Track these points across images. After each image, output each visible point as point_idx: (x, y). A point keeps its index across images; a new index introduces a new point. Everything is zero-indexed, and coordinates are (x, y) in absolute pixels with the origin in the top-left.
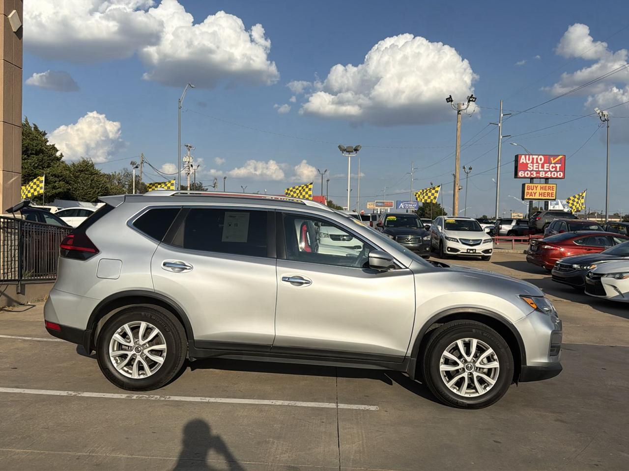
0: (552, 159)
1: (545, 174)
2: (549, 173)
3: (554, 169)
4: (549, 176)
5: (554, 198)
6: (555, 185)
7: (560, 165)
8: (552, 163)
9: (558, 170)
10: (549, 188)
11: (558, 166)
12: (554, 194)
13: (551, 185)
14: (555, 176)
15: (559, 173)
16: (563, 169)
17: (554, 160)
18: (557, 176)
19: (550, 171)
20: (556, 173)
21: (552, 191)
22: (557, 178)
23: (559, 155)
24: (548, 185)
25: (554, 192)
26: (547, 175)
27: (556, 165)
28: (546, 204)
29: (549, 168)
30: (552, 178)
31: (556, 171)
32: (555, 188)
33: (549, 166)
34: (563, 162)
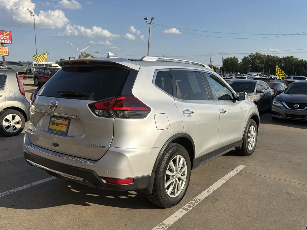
0: (4, 33)
1: (1, 41)
2: (4, 40)
3: (6, 39)
4: (4, 42)
5: (8, 54)
6: (7, 47)
7: (9, 37)
8: (4, 35)
9: (8, 39)
10: (4, 49)
11: (8, 37)
12: (8, 52)
13: (5, 47)
14: (7, 43)
15: (9, 41)
16: (10, 39)
17: (5, 34)
18: (8, 43)
19: (4, 39)
20: (7, 41)
21: (6, 51)
22: (8, 44)
23: (8, 31)
24: (3, 47)
25: (7, 51)
26: (2, 41)
27: (7, 36)
28: (3, 57)
29: (3, 38)
30: (5, 43)
31: (7, 39)
32: (7, 49)
33: (3, 37)
34: (10, 34)
